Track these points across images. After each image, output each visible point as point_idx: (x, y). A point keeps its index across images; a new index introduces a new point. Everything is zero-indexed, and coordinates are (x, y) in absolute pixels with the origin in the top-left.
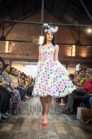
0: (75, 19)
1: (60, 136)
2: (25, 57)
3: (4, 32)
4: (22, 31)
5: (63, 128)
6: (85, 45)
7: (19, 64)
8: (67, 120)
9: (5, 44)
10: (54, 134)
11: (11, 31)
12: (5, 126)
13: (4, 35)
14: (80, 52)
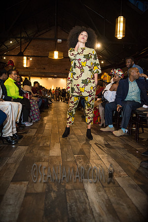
1: (78, 137)
2: (42, 71)
3: (22, 49)
4: (38, 47)
5: (79, 130)
9: (23, 59)
11: (28, 48)
12: (29, 131)
13: (22, 51)
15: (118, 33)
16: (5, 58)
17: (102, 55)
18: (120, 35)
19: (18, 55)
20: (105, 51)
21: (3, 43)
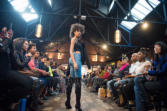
0: (97, 41)
1: (88, 104)
3: (58, 48)
4: (68, 48)
5: (90, 99)
6: (102, 55)
7: (66, 65)
8: (93, 95)
9: (58, 54)
10: (85, 103)
11: (61, 47)
12: (56, 98)
13: (58, 49)
14: (100, 59)
15: (116, 39)
16: (47, 53)
17: (107, 53)
18: (118, 41)
19: (55, 52)
20: (109, 51)
21: (47, 45)
